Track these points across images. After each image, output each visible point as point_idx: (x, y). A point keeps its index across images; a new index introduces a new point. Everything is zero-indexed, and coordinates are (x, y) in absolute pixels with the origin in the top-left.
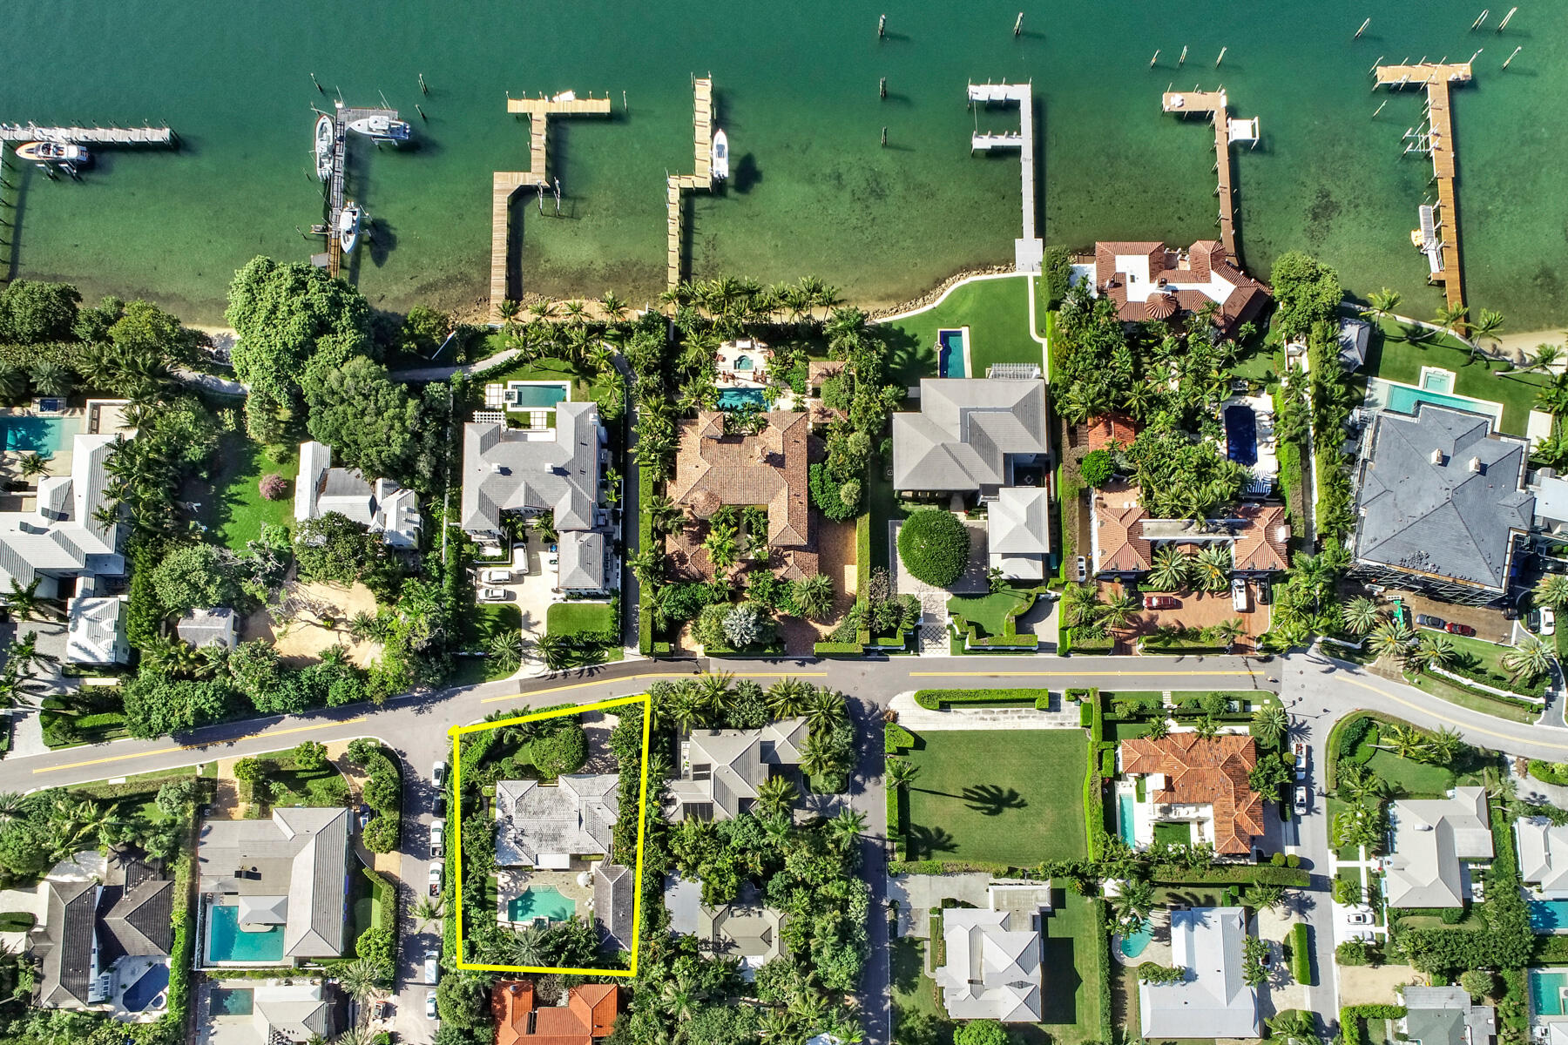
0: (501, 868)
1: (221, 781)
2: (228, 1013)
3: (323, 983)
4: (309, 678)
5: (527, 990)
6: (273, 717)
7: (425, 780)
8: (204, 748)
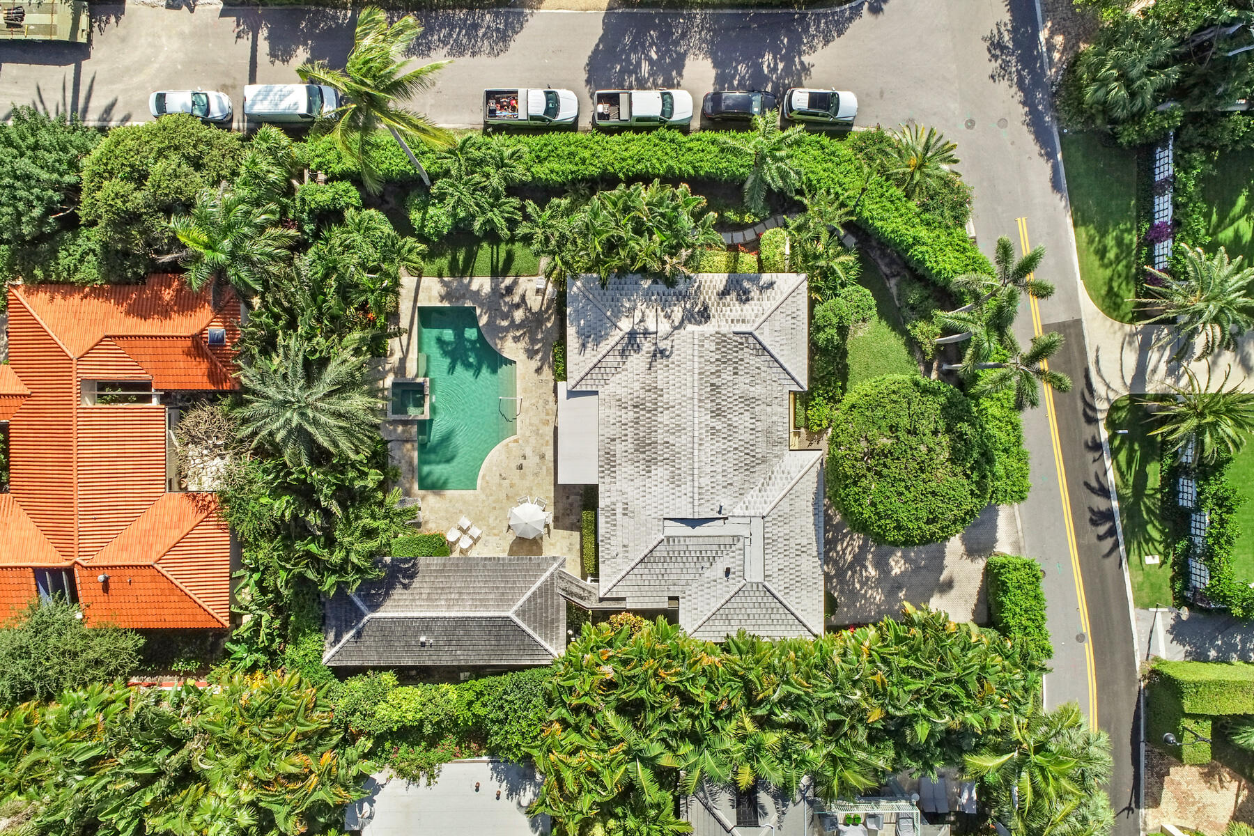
7: (807, 66)
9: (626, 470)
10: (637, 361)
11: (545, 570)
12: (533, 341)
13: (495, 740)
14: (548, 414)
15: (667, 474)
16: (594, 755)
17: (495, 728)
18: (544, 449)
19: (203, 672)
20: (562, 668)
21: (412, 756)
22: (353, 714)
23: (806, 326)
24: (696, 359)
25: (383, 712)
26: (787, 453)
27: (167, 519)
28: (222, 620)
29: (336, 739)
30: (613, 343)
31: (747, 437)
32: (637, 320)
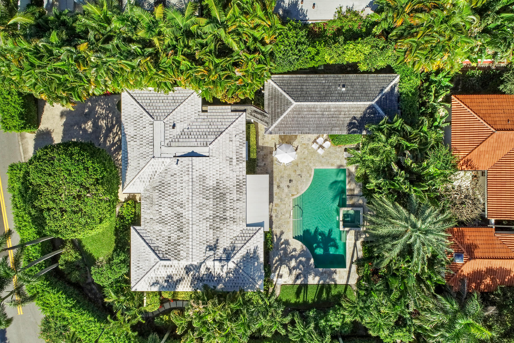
9: (231, 183)
10: (224, 243)
11: (276, 127)
12: (285, 249)
13: (303, 33)
14: (276, 210)
15: (207, 181)
16: (246, 25)
17: (303, 40)
18: (278, 191)
19: (465, 70)
20: (265, 74)
21: (350, 23)
22: (383, 47)
23: (132, 262)
24: (190, 247)
25: (366, 48)
26: (142, 192)
27: (487, 156)
28: (456, 99)
29: (394, 33)
30: (237, 254)
31: (164, 202)
32: (225, 267)
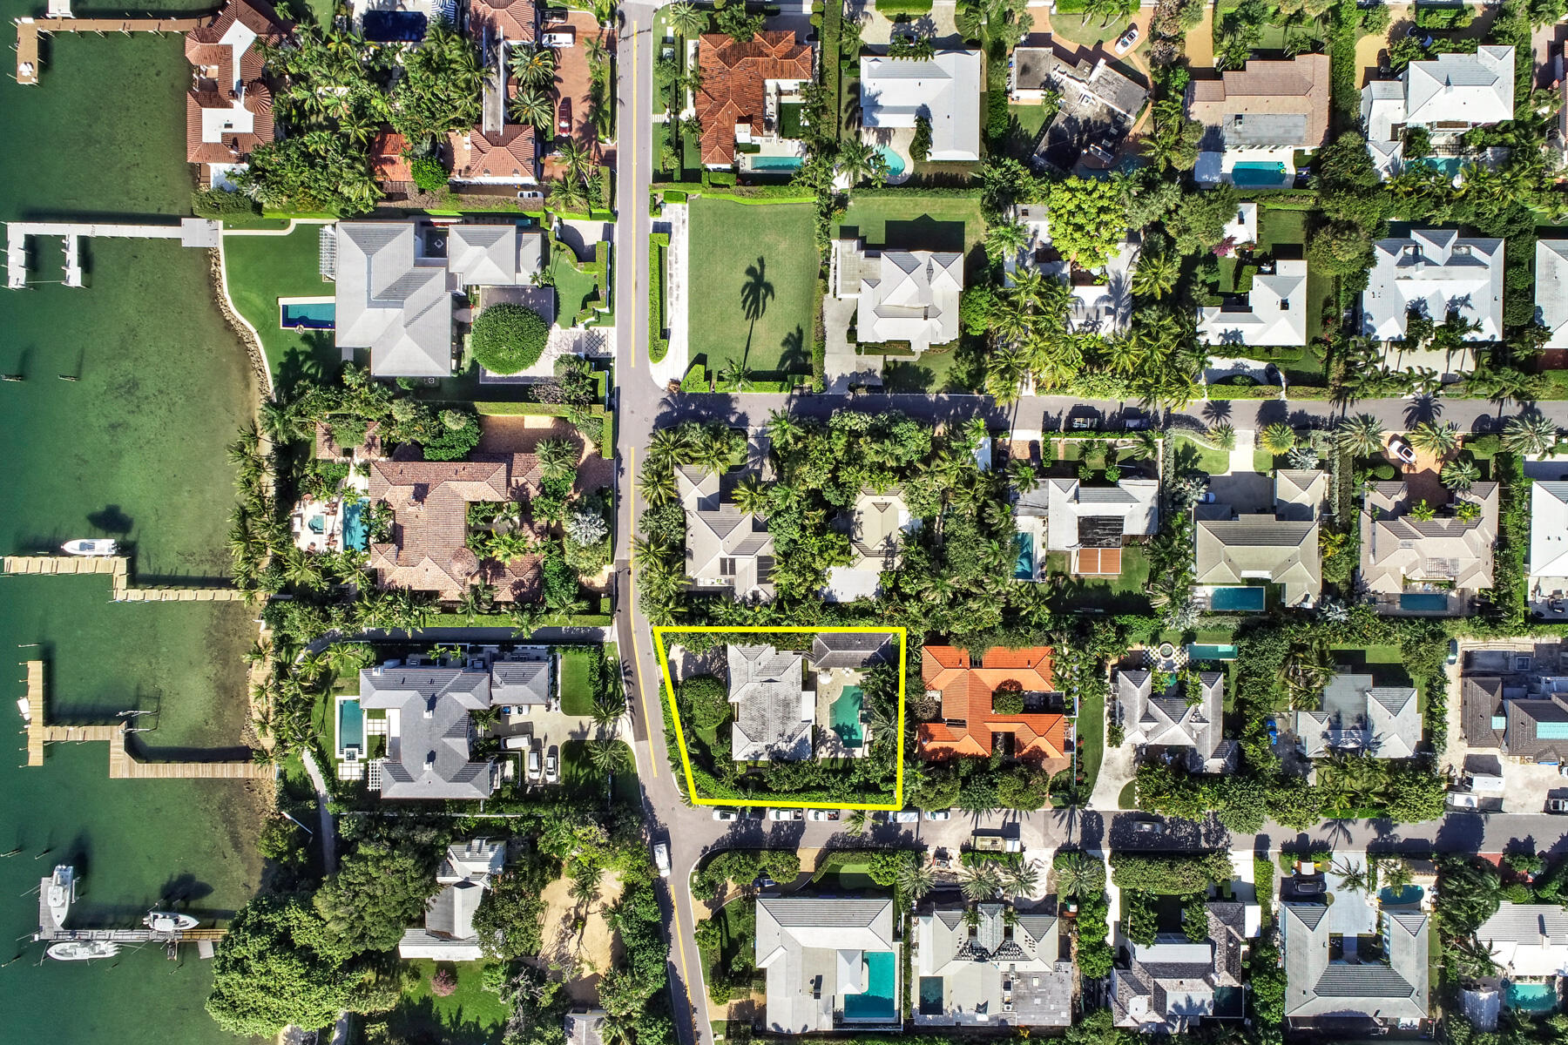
0: (814, 755)
1: (729, 1016)
2: (941, 999)
3: (916, 915)
4: (634, 939)
5: (927, 728)
6: (670, 971)
7: (730, 828)
8: (698, 1034)
9: (793, 697)
11: (819, 663)
12: (824, 736)
14: (819, 712)
15: (779, 696)
18: (820, 701)
21: (863, 605)
23: (733, 744)
24: (769, 735)
26: (741, 703)
30: (796, 739)
31: (753, 708)
32: (789, 746)
